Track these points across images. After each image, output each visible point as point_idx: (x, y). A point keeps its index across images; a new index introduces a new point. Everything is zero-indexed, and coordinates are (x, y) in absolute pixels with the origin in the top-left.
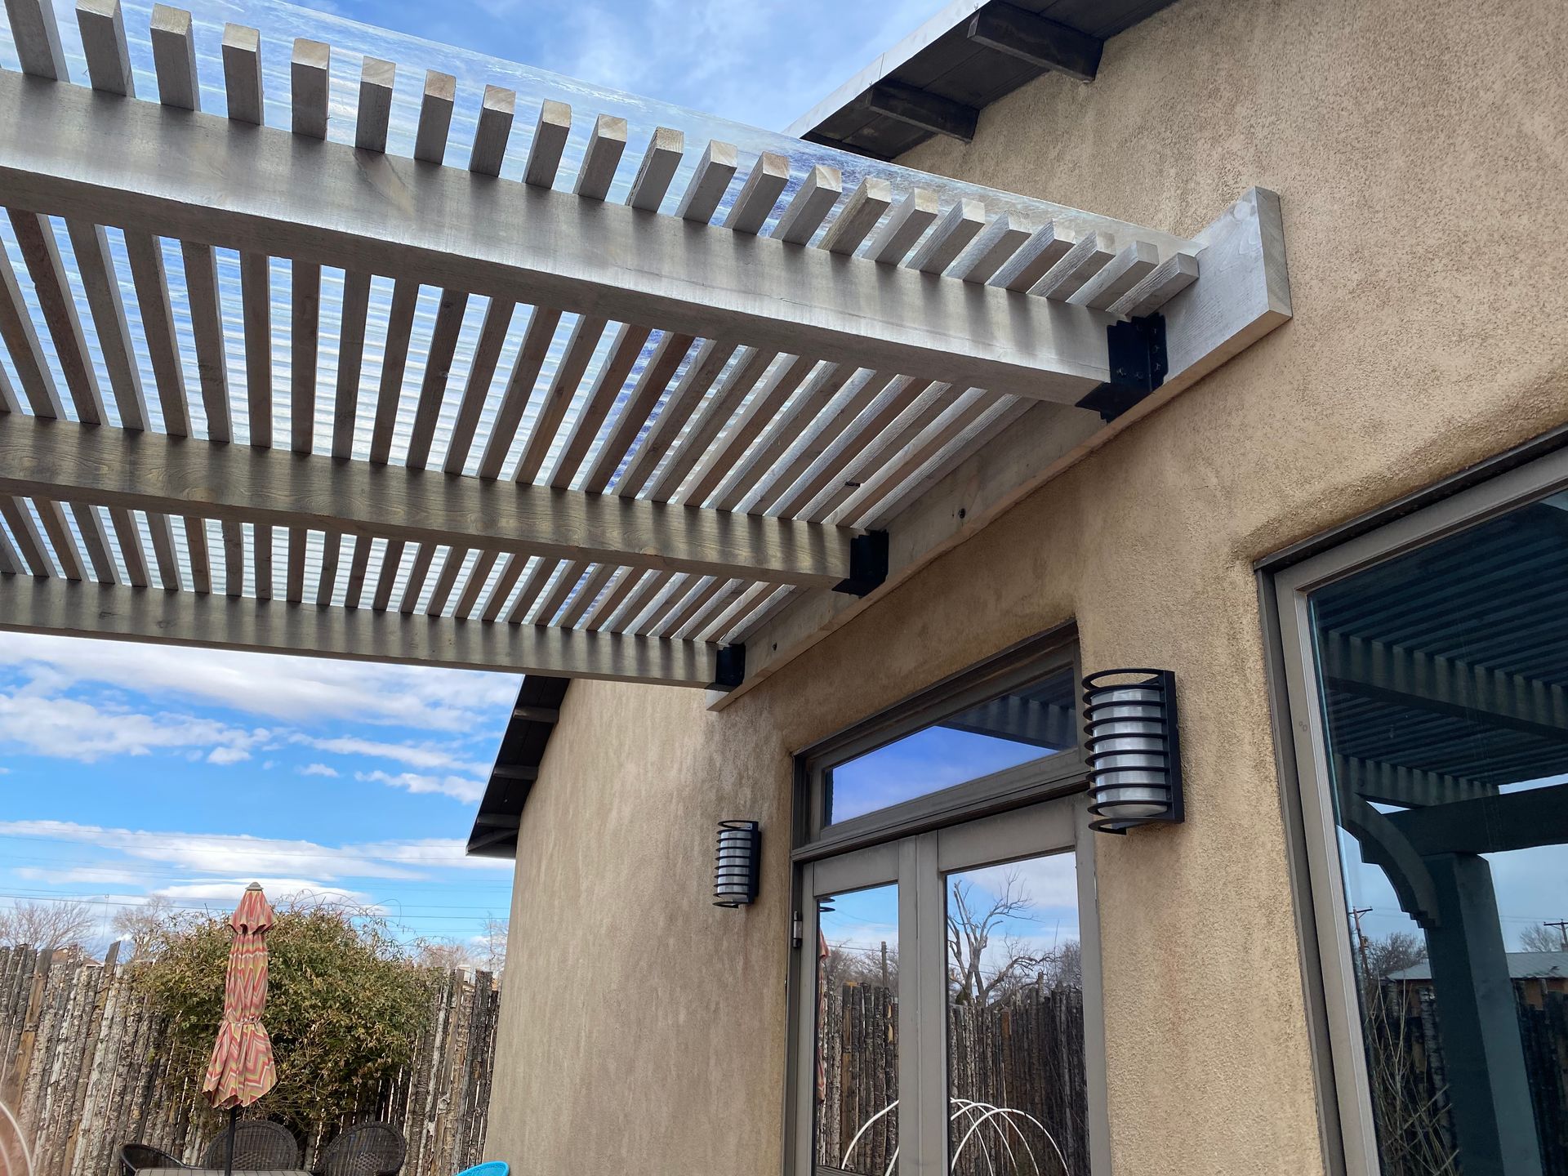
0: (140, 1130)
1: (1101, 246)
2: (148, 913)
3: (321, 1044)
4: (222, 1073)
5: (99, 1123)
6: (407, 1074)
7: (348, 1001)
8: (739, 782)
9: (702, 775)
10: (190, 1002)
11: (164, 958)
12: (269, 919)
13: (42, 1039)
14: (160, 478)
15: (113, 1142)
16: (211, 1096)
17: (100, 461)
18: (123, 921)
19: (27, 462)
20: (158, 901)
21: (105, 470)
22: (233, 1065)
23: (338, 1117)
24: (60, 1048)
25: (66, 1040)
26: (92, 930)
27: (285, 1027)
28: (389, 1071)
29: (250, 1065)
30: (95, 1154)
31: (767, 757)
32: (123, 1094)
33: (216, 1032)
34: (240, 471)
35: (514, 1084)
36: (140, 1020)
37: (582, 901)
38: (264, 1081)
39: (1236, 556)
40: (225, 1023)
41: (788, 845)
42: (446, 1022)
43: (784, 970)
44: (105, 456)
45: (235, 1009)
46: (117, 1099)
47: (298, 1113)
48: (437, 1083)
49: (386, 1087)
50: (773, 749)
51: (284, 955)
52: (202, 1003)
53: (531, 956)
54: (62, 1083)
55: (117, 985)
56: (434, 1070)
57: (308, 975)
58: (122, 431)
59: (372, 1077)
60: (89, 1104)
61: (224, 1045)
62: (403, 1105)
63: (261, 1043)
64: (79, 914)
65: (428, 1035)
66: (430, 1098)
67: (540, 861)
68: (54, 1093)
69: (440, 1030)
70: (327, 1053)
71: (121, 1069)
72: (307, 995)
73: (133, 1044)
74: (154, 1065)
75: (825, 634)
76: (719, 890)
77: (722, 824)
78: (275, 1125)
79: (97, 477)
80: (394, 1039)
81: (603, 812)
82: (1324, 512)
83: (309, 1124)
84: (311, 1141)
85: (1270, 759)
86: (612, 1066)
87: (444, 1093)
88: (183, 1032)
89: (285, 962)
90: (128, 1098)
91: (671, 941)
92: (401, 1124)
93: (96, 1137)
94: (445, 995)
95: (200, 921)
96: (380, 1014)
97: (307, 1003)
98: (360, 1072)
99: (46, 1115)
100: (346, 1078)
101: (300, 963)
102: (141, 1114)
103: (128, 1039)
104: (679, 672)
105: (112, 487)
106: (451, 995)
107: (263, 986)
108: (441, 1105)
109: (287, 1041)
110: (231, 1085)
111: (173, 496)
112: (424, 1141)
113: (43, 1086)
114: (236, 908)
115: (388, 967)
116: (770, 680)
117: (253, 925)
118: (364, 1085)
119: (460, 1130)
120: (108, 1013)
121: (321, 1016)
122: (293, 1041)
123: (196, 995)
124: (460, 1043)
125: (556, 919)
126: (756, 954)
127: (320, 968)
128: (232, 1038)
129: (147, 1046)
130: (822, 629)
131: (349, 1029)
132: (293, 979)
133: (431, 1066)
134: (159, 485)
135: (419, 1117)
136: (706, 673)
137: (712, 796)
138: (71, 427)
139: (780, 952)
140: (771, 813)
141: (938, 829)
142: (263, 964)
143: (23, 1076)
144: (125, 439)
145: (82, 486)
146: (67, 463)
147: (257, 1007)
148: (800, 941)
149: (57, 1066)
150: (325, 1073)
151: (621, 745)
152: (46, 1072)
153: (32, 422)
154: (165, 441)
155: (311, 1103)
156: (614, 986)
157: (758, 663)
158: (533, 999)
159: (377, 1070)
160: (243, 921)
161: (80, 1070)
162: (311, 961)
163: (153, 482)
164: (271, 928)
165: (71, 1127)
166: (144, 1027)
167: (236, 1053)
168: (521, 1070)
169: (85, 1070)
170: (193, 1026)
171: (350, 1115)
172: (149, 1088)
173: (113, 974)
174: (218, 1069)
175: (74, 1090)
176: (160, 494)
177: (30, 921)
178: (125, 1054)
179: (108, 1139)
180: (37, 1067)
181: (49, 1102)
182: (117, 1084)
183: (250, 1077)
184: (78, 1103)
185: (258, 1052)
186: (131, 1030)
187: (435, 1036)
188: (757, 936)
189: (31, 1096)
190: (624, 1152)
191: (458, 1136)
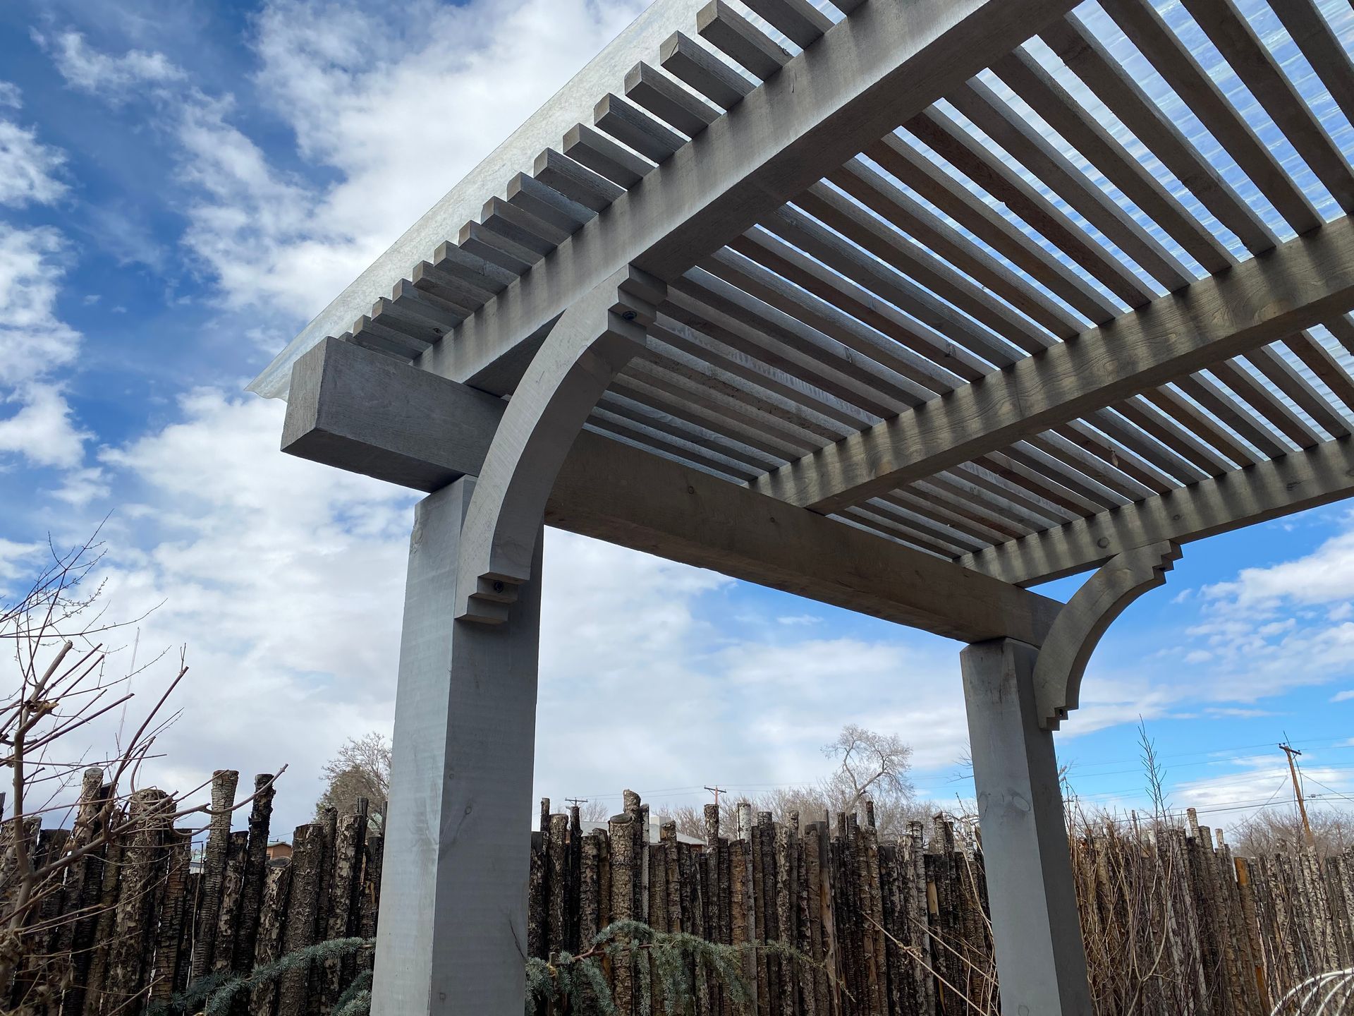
14: (1226, 317)
17: (1166, 333)
21: (1173, 337)
34: (1302, 268)
44: (1169, 325)
58: (1171, 297)
79: (1169, 348)
105: (1186, 349)
111: (1247, 326)
134: (1227, 324)
138: (1129, 319)
144: (1177, 302)
145: (1161, 362)
146: (1140, 350)
153: (1098, 332)
154: (1213, 283)
163: (1221, 324)
176: (1232, 331)
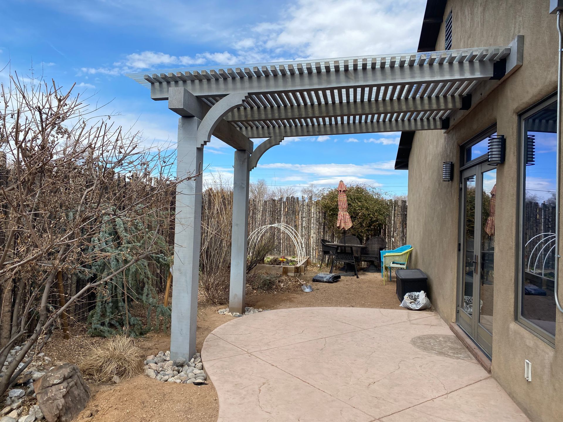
0: (324, 237)
1: (484, 53)
2: (310, 189)
3: (362, 218)
4: (340, 223)
5: (315, 235)
6: (385, 226)
7: (368, 208)
8: (450, 152)
9: (444, 149)
10: (330, 208)
11: (323, 199)
12: (346, 189)
13: (300, 217)
14: (318, 112)
15: (318, 239)
16: (339, 227)
18: (304, 191)
19: (298, 114)
20: (312, 185)
22: (342, 221)
23: (369, 235)
24: (304, 219)
25: (305, 217)
26: (297, 194)
27: (353, 214)
28: (380, 225)
29: (346, 221)
30: (315, 242)
31: (455, 146)
32: (319, 229)
33: (337, 215)
34: (331, 108)
35: (411, 227)
36: (320, 213)
37: (423, 181)
38: (350, 225)
39: (514, 112)
40: (339, 212)
41: (459, 167)
42: (394, 214)
43: (458, 194)
44: (308, 110)
45: (341, 209)
46: (318, 230)
47: (359, 234)
48: (394, 229)
49: (380, 229)
50: (456, 144)
51: (350, 197)
52: (333, 208)
53: (413, 195)
54: (306, 227)
55: (313, 205)
56: (393, 225)
57: (357, 202)
59: (376, 226)
60: (312, 231)
61: (340, 217)
62: (385, 234)
63: (348, 216)
64: (293, 190)
65: (390, 216)
66: (392, 233)
67: (414, 171)
68: (304, 229)
69: (393, 215)
70: (364, 220)
71: (317, 224)
72: (357, 207)
73: (319, 218)
74: (325, 223)
75: (463, 117)
76: (444, 178)
77: (444, 163)
78: (354, 236)
80: (380, 217)
81: (426, 158)
82: (523, 106)
83: (362, 237)
84: (363, 241)
85: (516, 152)
86: (430, 219)
87: (396, 231)
88: (329, 215)
89: (351, 199)
90: (320, 230)
91: (439, 190)
92: (385, 238)
93: (315, 238)
94: (393, 207)
95: (329, 190)
96: (376, 211)
97: (357, 208)
98: (373, 225)
99: (304, 233)
100: (369, 226)
101: (354, 199)
102: (323, 233)
103: (318, 217)
104: (432, 127)
105: (310, 115)
106: (395, 207)
107: (346, 204)
108: (395, 234)
109: (354, 217)
110: (343, 225)
112: (392, 243)
113: (302, 227)
114: (338, 186)
115: (377, 200)
116: (455, 127)
117: (342, 190)
118: (374, 228)
119: (401, 240)
120: (313, 211)
121: (361, 212)
122: (355, 217)
123: (331, 207)
124: (399, 219)
125: (418, 186)
126: (453, 191)
127: (360, 200)
128: (341, 215)
129: (322, 219)
130: (462, 116)
131: (369, 215)
132: (353, 203)
133: (392, 225)
134: (318, 114)
135: (390, 237)
136: (439, 126)
137: (446, 155)
138: (302, 106)
139: (457, 191)
140: (455, 160)
141: (481, 163)
142: (346, 199)
143: (298, 225)
144: (311, 106)
145: (305, 116)
146: (303, 113)
147: (346, 209)
148: (461, 188)
149: (304, 223)
150: (364, 225)
151: (429, 140)
152: (302, 224)
153: (297, 107)
154: (318, 105)
155: (362, 232)
156: (430, 201)
157: (452, 123)
158: (414, 206)
159: (377, 225)
160: (340, 189)
161: (309, 224)
162: (357, 198)
163: (316, 113)
164: (346, 190)
165: (309, 236)
166: (321, 214)
167: (343, 218)
168: (412, 224)
169: (310, 224)
170: (332, 214)
171: (372, 236)
172: (324, 228)
173: (312, 203)
174: (339, 222)
175: (308, 228)
177: (281, 192)
178: (318, 220)
179: (317, 239)
180: (300, 223)
181: (304, 231)
182: (317, 227)
183: (346, 224)
184: (310, 231)
185: (347, 218)
186: (318, 215)
187: (392, 217)
188: (453, 187)
189: (300, 229)
190: (432, 238)
191: (401, 242)
